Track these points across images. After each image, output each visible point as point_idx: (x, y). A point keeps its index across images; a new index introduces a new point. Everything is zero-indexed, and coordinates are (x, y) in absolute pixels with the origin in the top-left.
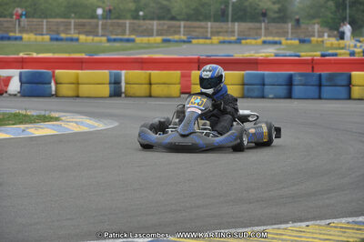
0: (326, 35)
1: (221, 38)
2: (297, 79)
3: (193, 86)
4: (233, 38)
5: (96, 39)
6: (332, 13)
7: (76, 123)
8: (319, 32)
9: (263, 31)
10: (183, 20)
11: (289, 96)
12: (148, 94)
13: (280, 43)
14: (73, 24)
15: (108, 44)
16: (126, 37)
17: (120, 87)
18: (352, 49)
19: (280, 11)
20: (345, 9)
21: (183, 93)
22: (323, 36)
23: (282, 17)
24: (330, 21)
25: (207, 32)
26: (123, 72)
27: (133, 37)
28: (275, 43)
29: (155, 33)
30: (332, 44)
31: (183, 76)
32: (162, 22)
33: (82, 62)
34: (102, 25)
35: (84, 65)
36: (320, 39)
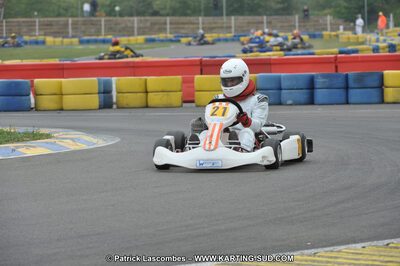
0: (341, 27)
1: (215, 35)
2: (319, 82)
3: (197, 93)
4: (229, 35)
5: (66, 40)
7: (72, 139)
8: (331, 24)
9: (265, 26)
10: (168, 15)
11: (311, 101)
12: (144, 105)
14: (37, 24)
15: (81, 47)
16: (102, 37)
17: (111, 97)
18: (375, 44)
21: (185, 102)
22: (339, 29)
23: (287, 10)
24: (343, 11)
26: (114, 79)
27: (109, 37)
29: (136, 33)
30: (349, 38)
31: (184, 81)
32: (142, 18)
33: (63, 69)
34: (72, 24)
35: (65, 72)
36: (333, 33)
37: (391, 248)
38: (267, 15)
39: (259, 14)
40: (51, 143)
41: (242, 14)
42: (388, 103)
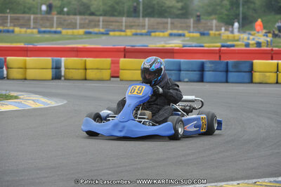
0: (223, 29)
1: (134, 31)
2: (208, 66)
3: (121, 71)
4: (144, 31)
5: (29, 31)
6: (227, 10)
7: (33, 100)
8: (216, 26)
9: (169, 25)
10: (101, 15)
11: (201, 80)
12: (83, 77)
13: (184, 35)
14: (9, 18)
15: (39, 36)
16: (54, 29)
17: (61, 72)
18: (247, 41)
19: (182, 8)
20: (238, 7)
21: (112, 77)
22: (221, 30)
23: (184, 13)
24: (225, 17)
25: (122, 25)
26: (63, 59)
27: (59, 29)
28: (180, 35)
29: (78, 27)
30: (228, 37)
31: (113, 63)
32: (83, 17)
33: (27, 51)
34: (34, 19)
35: (29, 52)
36: (217, 33)
37: (258, 185)
38: (171, 18)
39: (165, 17)
40: (19, 103)
41: (153, 17)
42: (256, 83)
